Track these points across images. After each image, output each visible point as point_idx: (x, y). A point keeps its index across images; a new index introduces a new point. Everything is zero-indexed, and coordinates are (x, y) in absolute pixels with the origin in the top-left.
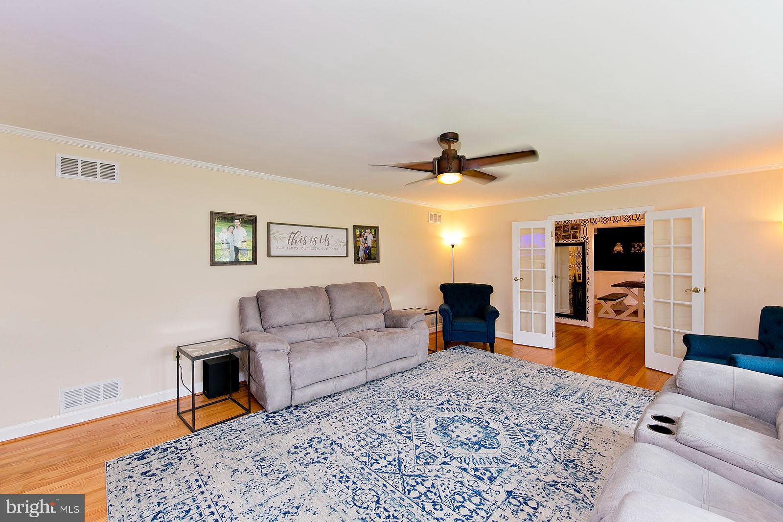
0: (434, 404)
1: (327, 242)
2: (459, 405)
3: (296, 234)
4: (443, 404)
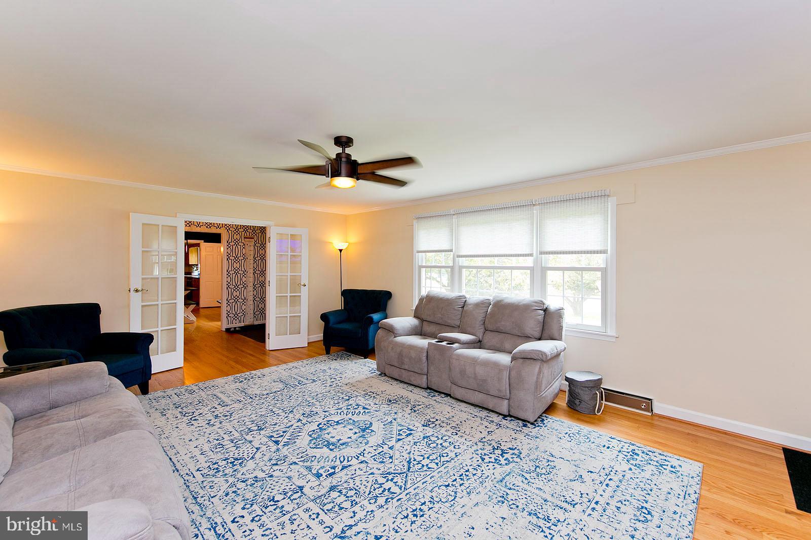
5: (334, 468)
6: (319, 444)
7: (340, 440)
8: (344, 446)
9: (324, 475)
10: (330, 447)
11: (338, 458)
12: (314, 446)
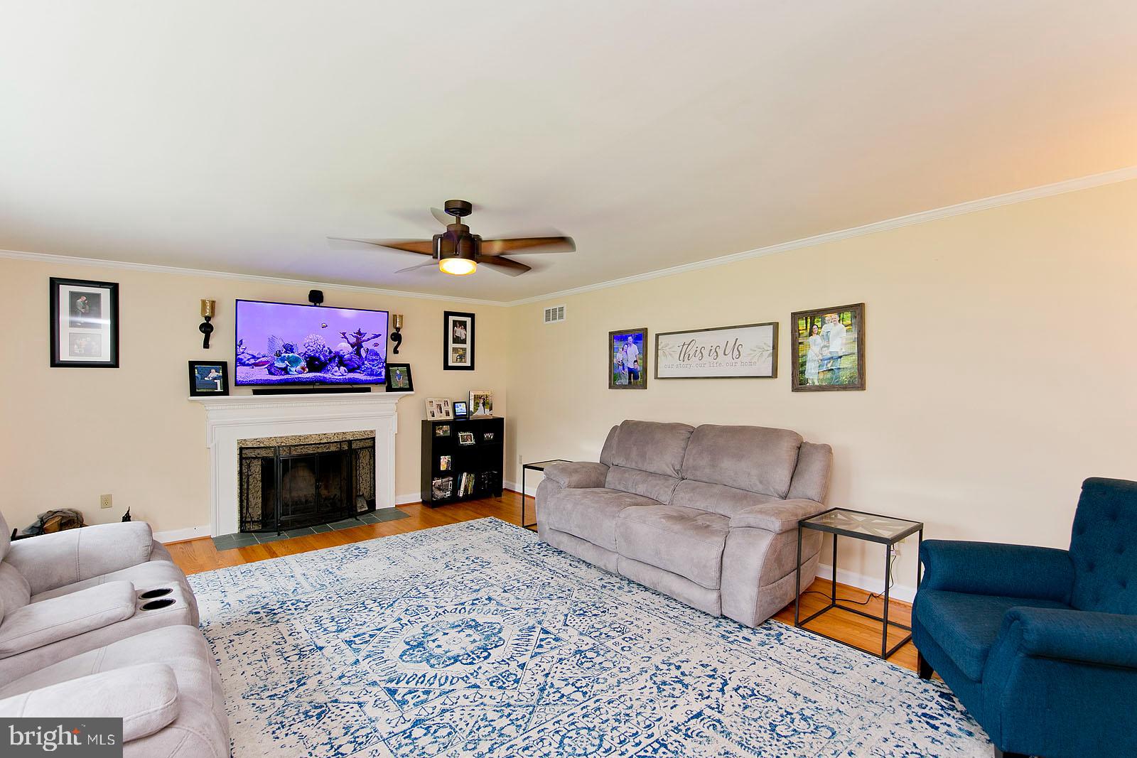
1: (736, 352)
3: (689, 345)
5: (473, 604)
6: (488, 627)
7: (459, 632)
8: (456, 624)
9: (484, 599)
10: (474, 623)
11: (467, 612)
12: (495, 625)
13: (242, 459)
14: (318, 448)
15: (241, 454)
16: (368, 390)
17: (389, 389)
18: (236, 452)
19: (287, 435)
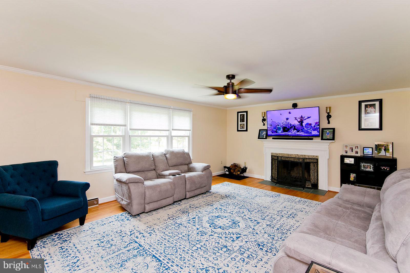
0: (244, 237)
2: (226, 237)
4: (237, 238)
13: (272, 159)
14: (295, 159)
15: (272, 157)
16: (312, 139)
17: (322, 139)
18: (271, 156)
19: (285, 153)
